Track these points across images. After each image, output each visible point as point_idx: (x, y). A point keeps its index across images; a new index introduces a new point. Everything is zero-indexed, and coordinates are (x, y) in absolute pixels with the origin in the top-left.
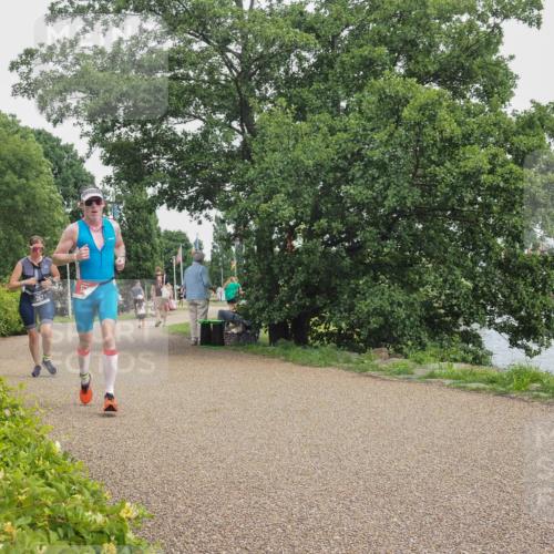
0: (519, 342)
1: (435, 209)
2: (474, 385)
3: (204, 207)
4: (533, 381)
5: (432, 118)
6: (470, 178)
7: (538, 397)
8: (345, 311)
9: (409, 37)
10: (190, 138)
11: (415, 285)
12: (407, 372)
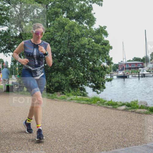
0: (95, 90)
1: (73, 54)
2: (82, 102)
3: (8, 52)
4: (98, 101)
5: (73, 29)
6: (83, 46)
7: (99, 105)
8: (48, 82)
9: (67, 7)
10: (4, 32)
11: (68, 75)
12: (64, 99)
